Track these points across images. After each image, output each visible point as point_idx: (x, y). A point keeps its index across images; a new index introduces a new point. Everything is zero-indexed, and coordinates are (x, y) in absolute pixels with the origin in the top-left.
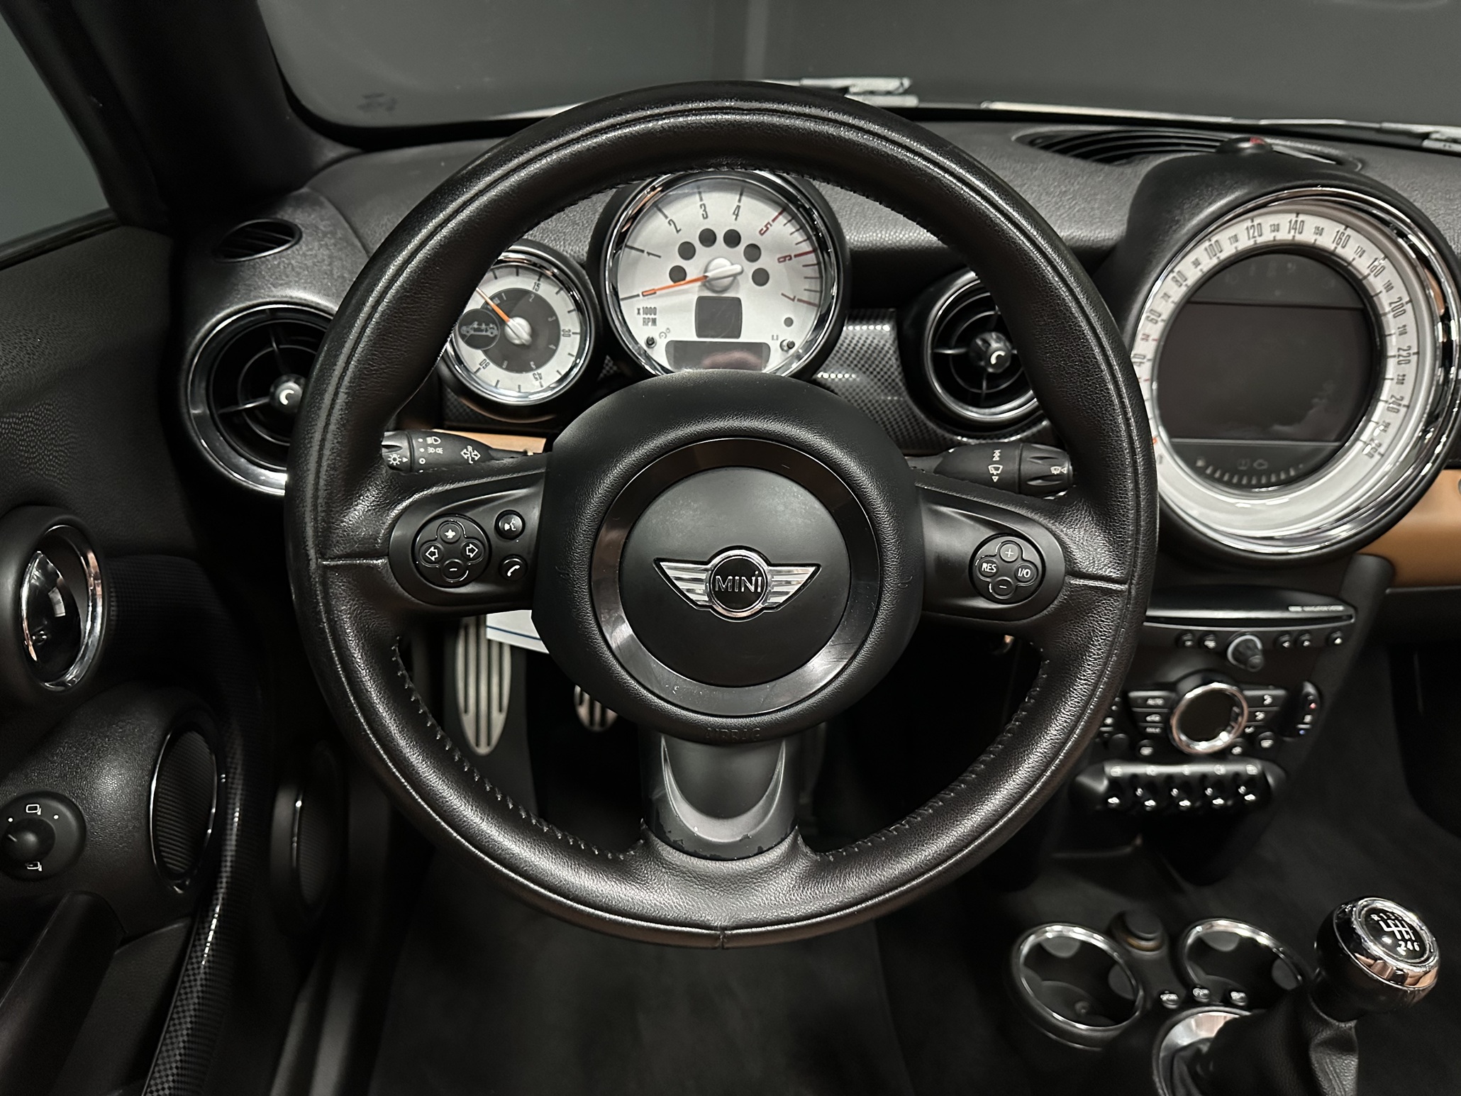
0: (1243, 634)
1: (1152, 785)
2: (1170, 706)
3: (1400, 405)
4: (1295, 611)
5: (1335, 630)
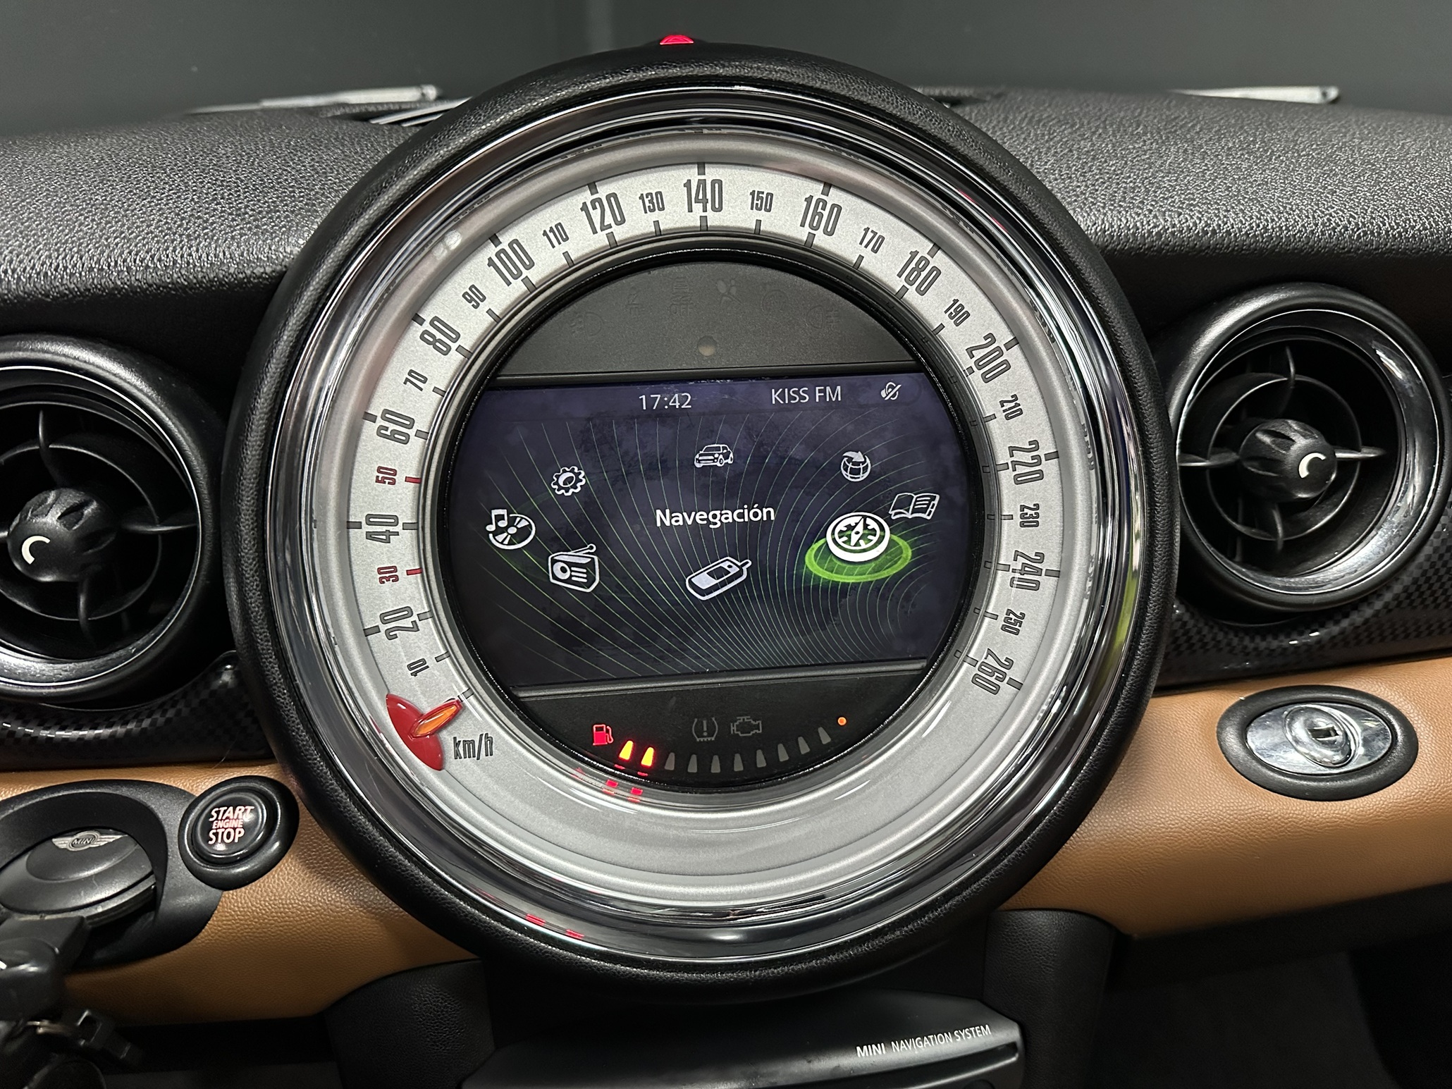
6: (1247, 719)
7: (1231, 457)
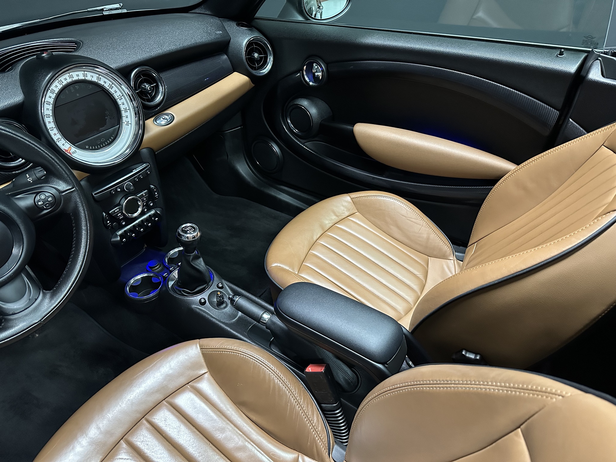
0: (126, 183)
1: (131, 230)
2: (121, 209)
3: (127, 110)
4: (134, 172)
5: (146, 170)
6: (156, 120)
7: (140, 90)
